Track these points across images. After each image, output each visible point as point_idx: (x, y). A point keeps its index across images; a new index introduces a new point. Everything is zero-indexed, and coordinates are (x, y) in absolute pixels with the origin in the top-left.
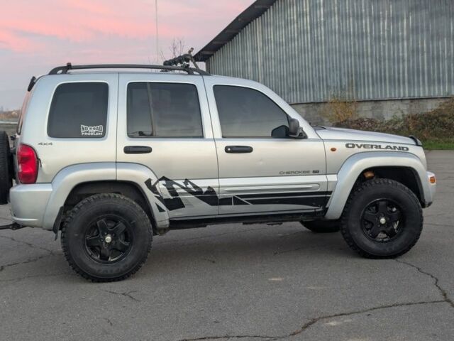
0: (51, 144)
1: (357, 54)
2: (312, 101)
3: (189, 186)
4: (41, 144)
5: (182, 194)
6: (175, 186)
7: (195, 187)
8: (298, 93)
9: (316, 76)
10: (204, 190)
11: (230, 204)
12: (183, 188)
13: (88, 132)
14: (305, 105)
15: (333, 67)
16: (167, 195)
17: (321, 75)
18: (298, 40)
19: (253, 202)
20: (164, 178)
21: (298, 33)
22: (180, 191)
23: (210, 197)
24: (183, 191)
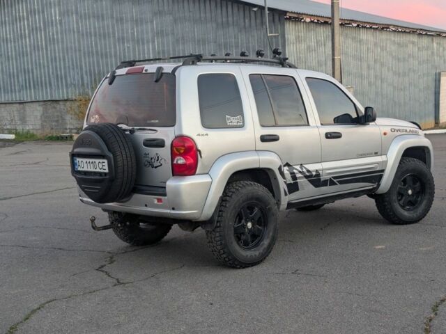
0: (207, 135)
1: (100, 53)
2: (49, 98)
3: (304, 170)
4: (199, 135)
5: (300, 178)
6: (295, 171)
7: (308, 171)
8: (33, 91)
9: (53, 73)
10: (314, 173)
11: (326, 185)
12: (300, 172)
13: (231, 122)
14: (41, 103)
15: (73, 65)
16: (290, 180)
17: (59, 73)
18: (30, 37)
19: (341, 183)
20: (287, 165)
21: (29, 30)
22: (299, 175)
23: (315, 180)
24: (300, 175)
